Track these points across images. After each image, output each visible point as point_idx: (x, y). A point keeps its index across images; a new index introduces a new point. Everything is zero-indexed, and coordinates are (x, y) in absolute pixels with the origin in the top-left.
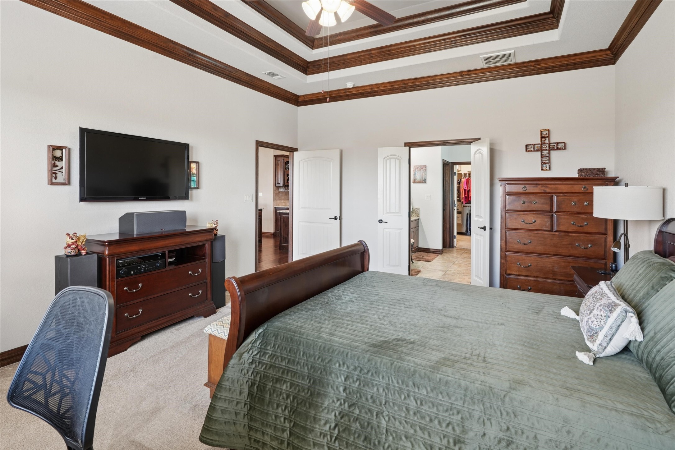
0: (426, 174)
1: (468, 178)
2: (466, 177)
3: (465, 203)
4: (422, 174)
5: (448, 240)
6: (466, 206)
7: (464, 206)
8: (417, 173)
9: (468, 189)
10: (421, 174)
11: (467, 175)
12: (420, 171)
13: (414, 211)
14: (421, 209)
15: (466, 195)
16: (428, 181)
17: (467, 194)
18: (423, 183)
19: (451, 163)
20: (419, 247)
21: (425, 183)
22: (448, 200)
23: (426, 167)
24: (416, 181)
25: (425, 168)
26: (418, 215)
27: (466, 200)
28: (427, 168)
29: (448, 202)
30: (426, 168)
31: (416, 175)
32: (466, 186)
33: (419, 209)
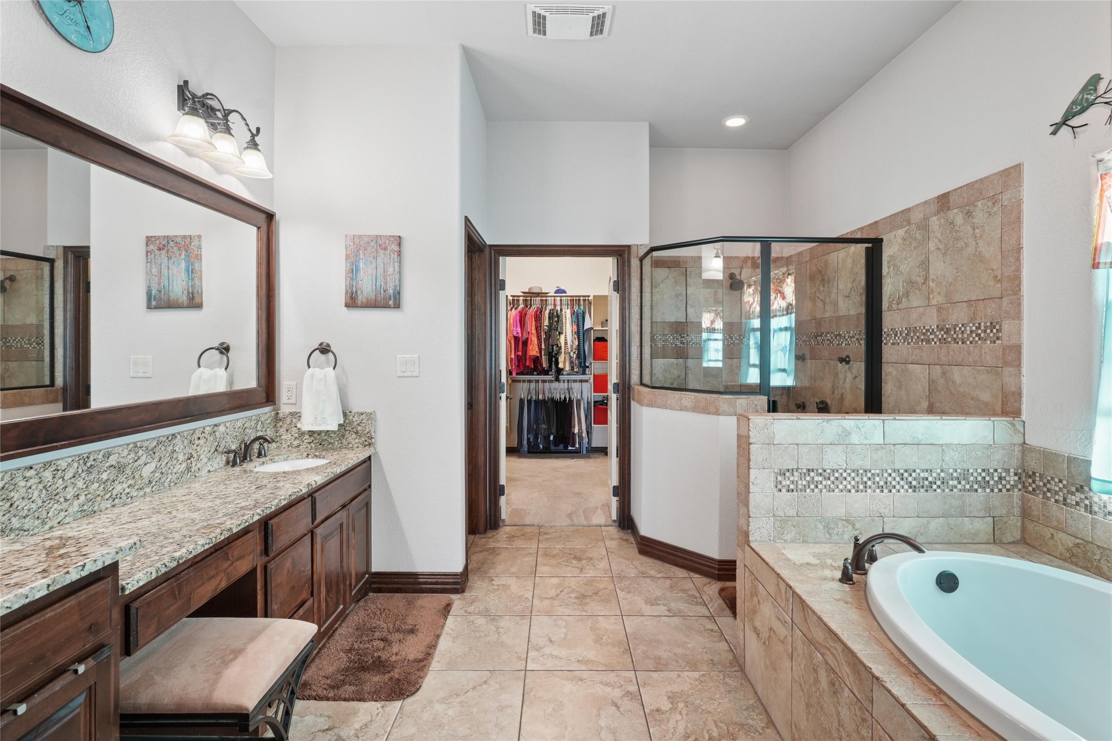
0: (400, 273)
1: (523, 309)
2: (518, 305)
3: (517, 374)
4: (385, 271)
5: (484, 507)
6: (519, 381)
7: (514, 381)
8: (361, 265)
9: (525, 336)
10: (380, 270)
11: (521, 302)
12: (375, 258)
13: (351, 423)
14: (379, 416)
15: (520, 353)
16: (408, 298)
17: (520, 349)
18: (386, 306)
19: (491, 246)
20: (374, 569)
21: (397, 306)
22: (481, 373)
23: (399, 241)
24: (361, 299)
25: (395, 247)
26: (369, 442)
27: (518, 366)
28: (408, 248)
29: (481, 377)
30: (400, 245)
31: (361, 274)
32: (519, 329)
33: (370, 416)
